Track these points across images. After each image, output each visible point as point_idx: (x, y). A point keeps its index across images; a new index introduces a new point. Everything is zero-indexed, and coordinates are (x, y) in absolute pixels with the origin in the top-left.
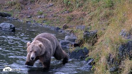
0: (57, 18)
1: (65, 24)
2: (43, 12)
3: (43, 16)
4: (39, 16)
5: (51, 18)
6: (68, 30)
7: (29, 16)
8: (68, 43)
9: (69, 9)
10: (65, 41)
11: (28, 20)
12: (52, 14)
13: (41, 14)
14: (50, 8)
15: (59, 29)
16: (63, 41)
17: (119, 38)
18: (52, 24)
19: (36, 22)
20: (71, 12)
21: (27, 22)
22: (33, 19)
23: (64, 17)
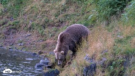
0: (34, 45)
1: (40, 50)
2: (23, 40)
3: (22, 44)
4: (19, 44)
5: (29, 45)
6: (43, 55)
7: (11, 44)
8: (43, 66)
9: (43, 38)
10: (40, 64)
11: (10, 47)
12: (29, 42)
13: (21, 42)
14: (28, 37)
15: (36, 54)
16: (39, 64)
17: (83, 62)
18: (30, 50)
19: (17, 49)
20: (45, 40)
21: (10, 49)
22: (14, 46)
23: (40, 44)
